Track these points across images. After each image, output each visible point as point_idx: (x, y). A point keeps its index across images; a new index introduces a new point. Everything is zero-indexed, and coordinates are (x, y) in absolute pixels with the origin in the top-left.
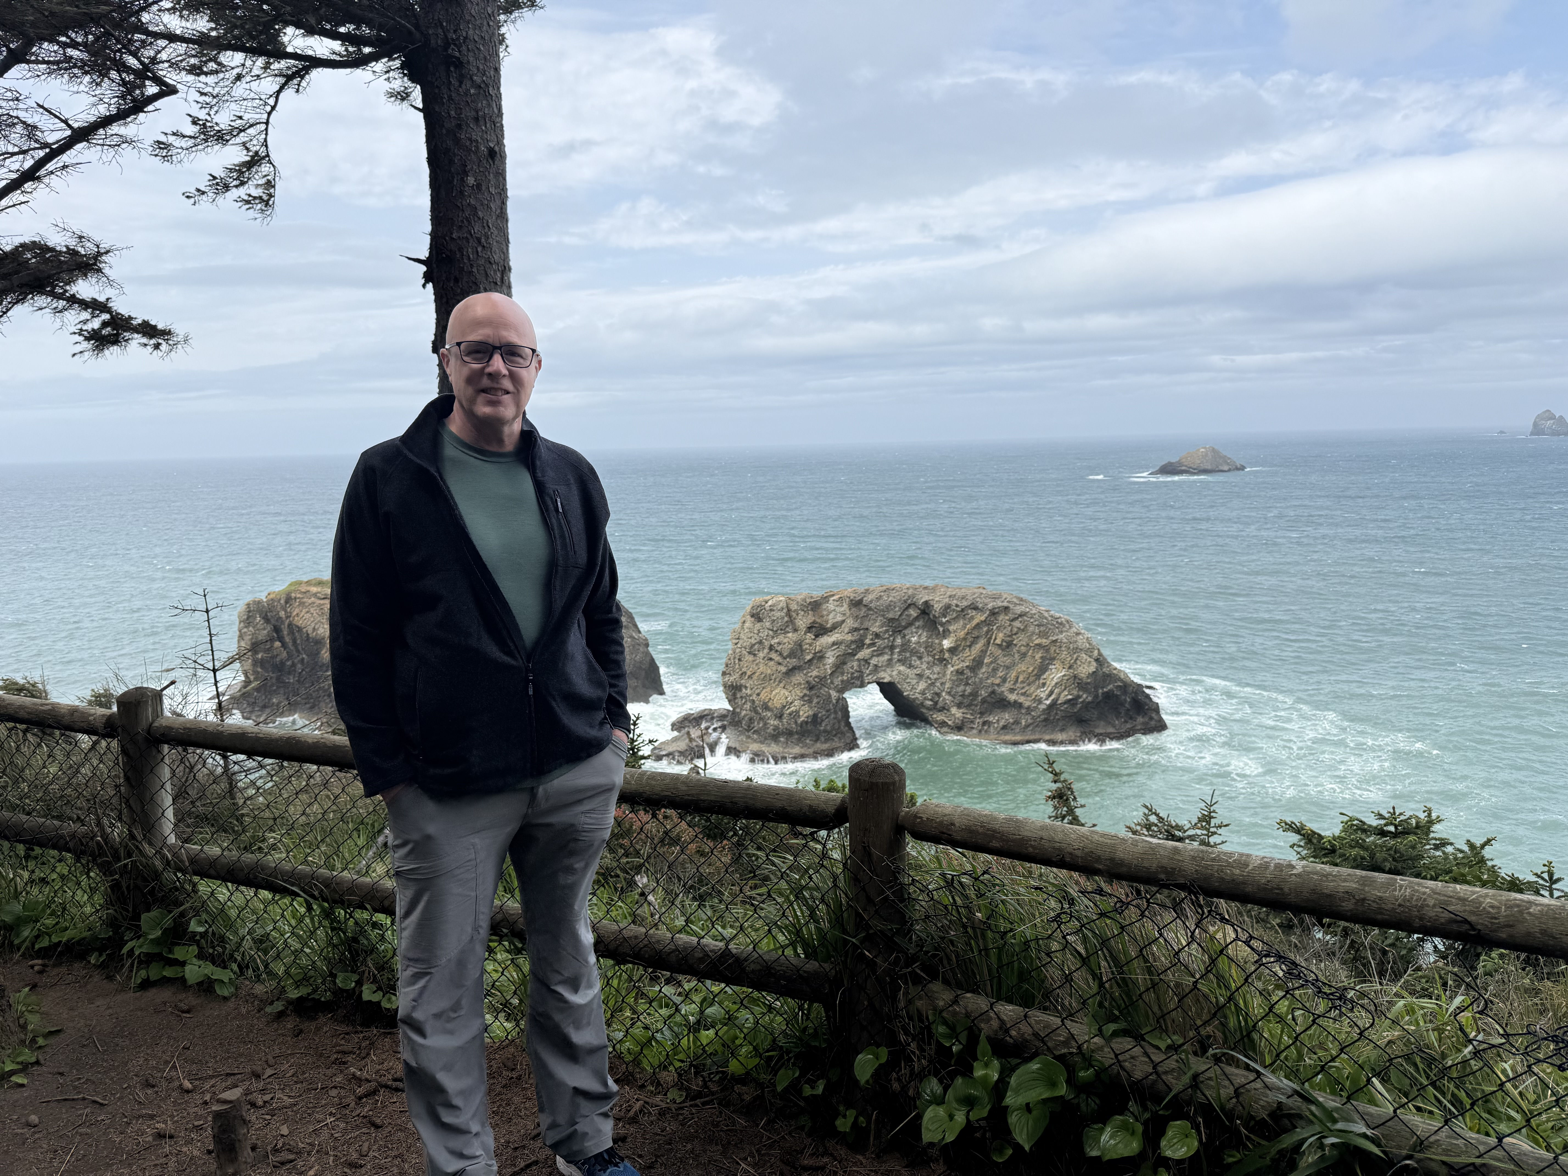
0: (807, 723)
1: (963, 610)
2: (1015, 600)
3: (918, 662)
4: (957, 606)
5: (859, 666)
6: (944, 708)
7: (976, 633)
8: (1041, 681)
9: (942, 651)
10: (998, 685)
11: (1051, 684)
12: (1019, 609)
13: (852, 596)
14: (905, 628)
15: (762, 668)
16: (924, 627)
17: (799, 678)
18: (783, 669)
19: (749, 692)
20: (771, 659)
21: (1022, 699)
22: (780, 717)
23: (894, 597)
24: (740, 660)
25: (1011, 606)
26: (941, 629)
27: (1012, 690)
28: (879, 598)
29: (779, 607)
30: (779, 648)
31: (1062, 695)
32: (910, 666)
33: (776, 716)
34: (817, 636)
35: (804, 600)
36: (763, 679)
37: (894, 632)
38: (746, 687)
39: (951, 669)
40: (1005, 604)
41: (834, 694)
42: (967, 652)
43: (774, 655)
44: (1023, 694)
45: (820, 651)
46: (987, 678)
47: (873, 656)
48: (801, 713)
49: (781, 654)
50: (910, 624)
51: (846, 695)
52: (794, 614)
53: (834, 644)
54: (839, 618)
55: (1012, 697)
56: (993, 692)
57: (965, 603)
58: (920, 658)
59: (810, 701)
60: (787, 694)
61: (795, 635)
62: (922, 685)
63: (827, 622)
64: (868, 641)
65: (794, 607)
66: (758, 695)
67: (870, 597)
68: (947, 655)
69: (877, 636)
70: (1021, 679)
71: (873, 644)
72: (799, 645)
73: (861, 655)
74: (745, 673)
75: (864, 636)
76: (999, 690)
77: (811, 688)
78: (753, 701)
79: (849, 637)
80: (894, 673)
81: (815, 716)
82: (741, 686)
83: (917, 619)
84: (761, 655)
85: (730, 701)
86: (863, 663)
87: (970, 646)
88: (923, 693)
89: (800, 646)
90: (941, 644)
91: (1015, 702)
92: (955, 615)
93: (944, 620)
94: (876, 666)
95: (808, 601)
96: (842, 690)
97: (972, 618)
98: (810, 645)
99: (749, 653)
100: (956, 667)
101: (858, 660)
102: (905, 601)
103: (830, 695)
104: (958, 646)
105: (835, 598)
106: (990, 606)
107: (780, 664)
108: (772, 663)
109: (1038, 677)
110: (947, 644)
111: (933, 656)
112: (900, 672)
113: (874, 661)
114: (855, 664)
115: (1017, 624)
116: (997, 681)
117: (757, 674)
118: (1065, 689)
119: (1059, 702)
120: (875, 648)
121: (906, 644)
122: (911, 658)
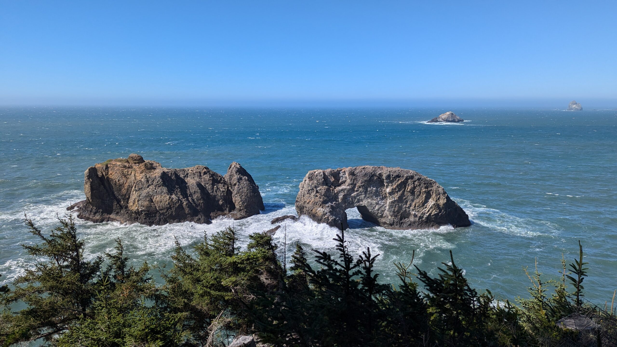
0: (331, 222)
1: (394, 177)
2: (415, 173)
3: (376, 198)
4: (393, 175)
5: (352, 199)
6: (386, 217)
7: (400, 187)
9: (386, 193)
10: (408, 208)
11: (429, 207)
12: (417, 177)
13: (350, 170)
14: (371, 184)
15: (313, 199)
17: (328, 204)
18: (322, 200)
19: (307, 209)
20: (317, 196)
21: (417, 213)
22: (321, 220)
23: (367, 171)
24: (303, 196)
25: (414, 176)
26: (386, 185)
27: (413, 210)
28: (360, 172)
29: (320, 175)
30: (320, 192)
31: (433, 212)
32: (373, 199)
34: (335, 187)
35: (331, 172)
36: (314, 204)
37: (367, 185)
38: (306, 207)
39: (389, 201)
40: (412, 175)
41: (342, 211)
42: (396, 194)
43: (318, 194)
44: (418, 211)
45: (337, 193)
46: (404, 205)
47: (358, 195)
49: (321, 194)
50: (373, 182)
51: (346, 211)
52: (326, 178)
53: (342, 190)
54: (344, 179)
55: (413, 212)
56: (406, 210)
57: (396, 174)
59: (333, 213)
61: (327, 186)
62: (377, 207)
63: (339, 181)
64: (356, 189)
65: (326, 174)
66: (312, 210)
67: (357, 171)
68: (388, 195)
69: (360, 187)
71: (358, 190)
72: (328, 190)
73: (353, 195)
75: (355, 187)
76: (408, 210)
77: (333, 208)
78: (309, 213)
79: (348, 187)
80: (366, 202)
81: (335, 219)
82: (304, 207)
83: (376, 180)
84: (313, 194)
86: (354, 198)
87: (397, 192)
88: (377, 210)
90: (385, 191)
91: (414, 214)
93: (387, 181)
96: (345, 209)
97: (399, 180)
98: (333, 190)
100: (391, 200)
101: (352, 197)
102: (372, 173)
103: (340, 211)
104: (393, 192)
105: (342, 171)
106: (405, 176)
107: (320, 198)
108: (317, 198)
109: (423, 205)
110: (388, 190)
111: (382, 196)
112: (368, 202)
113: (358, 197)
114: (350, 198)
115: (416, 183)
116: (408, 206)
117: (311, 202)
118: (434, 209)
119: (432, 215)
120: (359, 192)
121: (371, 190)
122: (373, 196)
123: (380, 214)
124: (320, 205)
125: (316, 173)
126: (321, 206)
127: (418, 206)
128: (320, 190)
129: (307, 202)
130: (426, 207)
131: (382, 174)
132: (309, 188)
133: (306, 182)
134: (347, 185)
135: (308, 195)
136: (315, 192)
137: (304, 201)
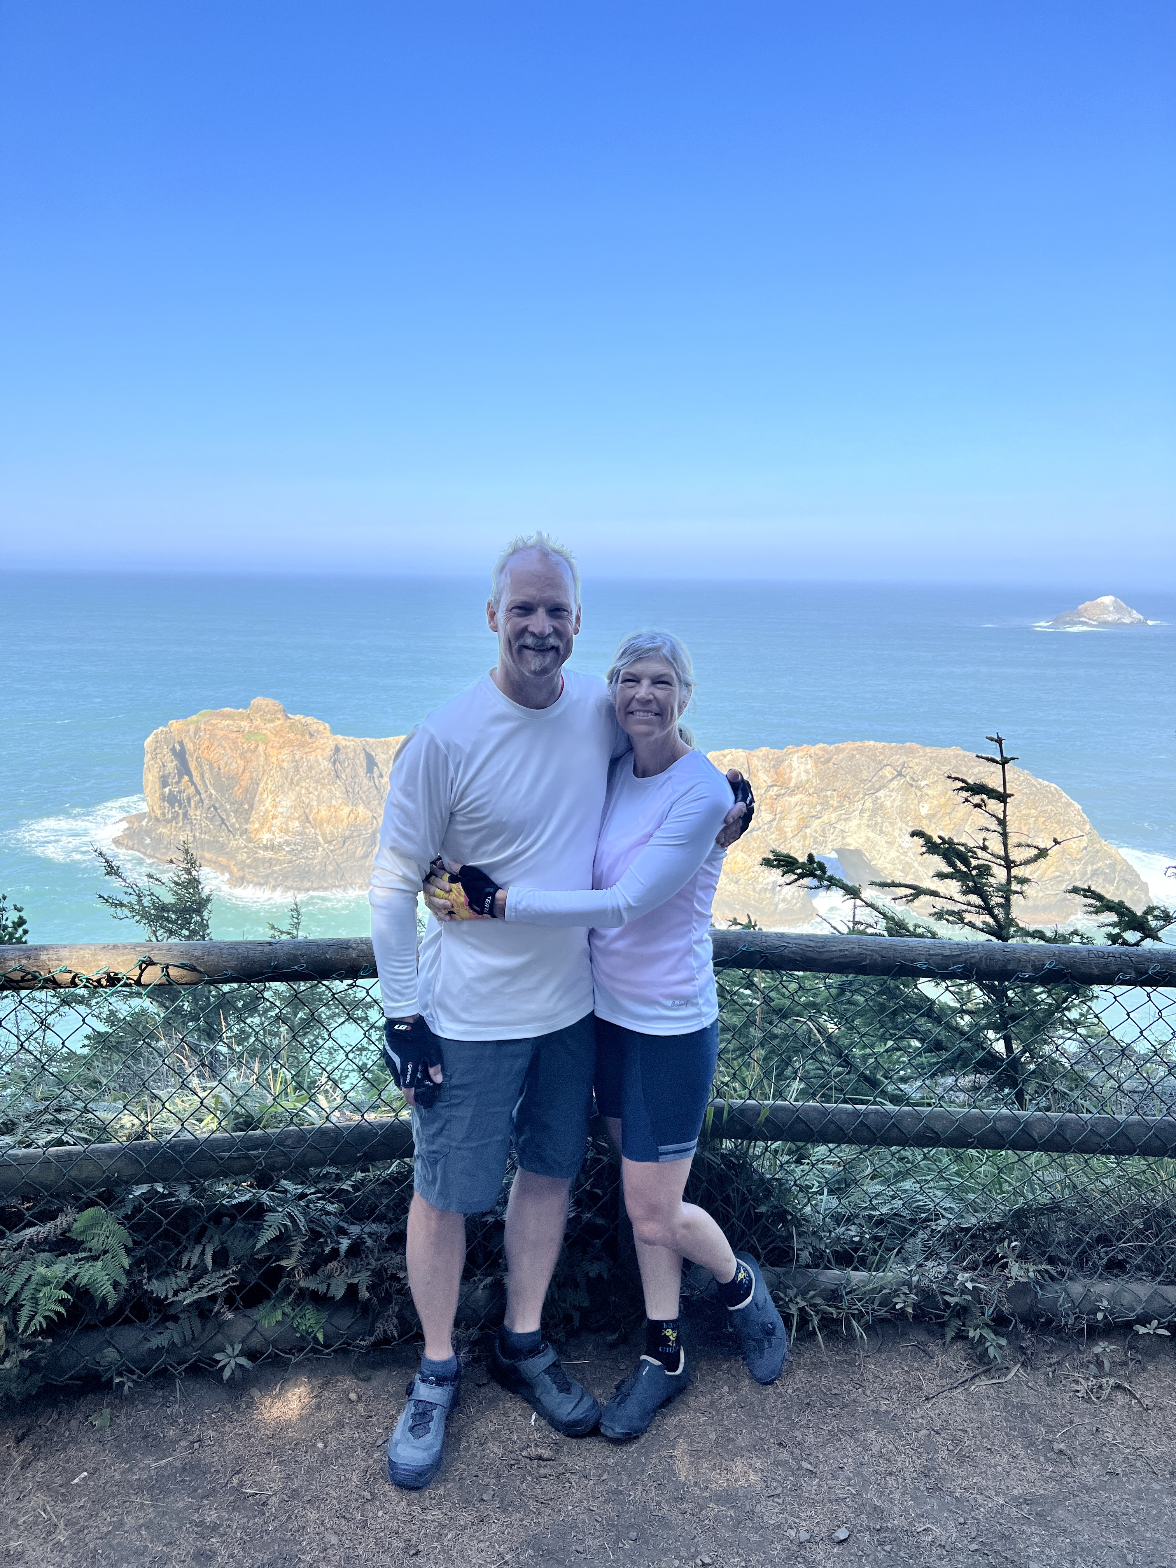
3: (890, 829)
7: (958, 800)
9: (918, 817)
14: (878, 790)
16: (898, 790)
22: (737, 883)
23: (868, 756)
26: (919, 793)
28: (850, 757)
31: (1049, 872)
32: (882, 833)
33: (731, 882)
34: (779, 795)
35: (767, 756)
37: (865, 794)
42: (947, 820)
45: (781, 813)
47: (839, 820)
48: (761, 879)
50: (884, 787)
53: (797, 805)
54: (804, 777)
58: (892, 824)
60: (746, 857)
62: (893, 854)
63: (790, 779)
64: (835, 804)
65: (756, 762)
67: (841, 755)
69: (846, 798)
71: (841, 807)
75: (831, 797)
79: (813, 799)
80: (864, 839)
83: (891, 781)
88: (892, 862)
90: (918, 810)
92: (935, 779)
93: (923, 783)
94: (842, 831)
95: (771, 757)
98: (772, 805)
101: (823, 823)
102: (880, 762)
104: (937, 813)
105: (800, 754)
110: (925, 810)
111: (907, 823)
112: (868, 839)
113: (839, 826)
114: (819, 828)
120: (843, 812)
121: (878, 808)
122: (882, 823)
125: (729, 757)
131: (910, 765)
134: (810, 792)
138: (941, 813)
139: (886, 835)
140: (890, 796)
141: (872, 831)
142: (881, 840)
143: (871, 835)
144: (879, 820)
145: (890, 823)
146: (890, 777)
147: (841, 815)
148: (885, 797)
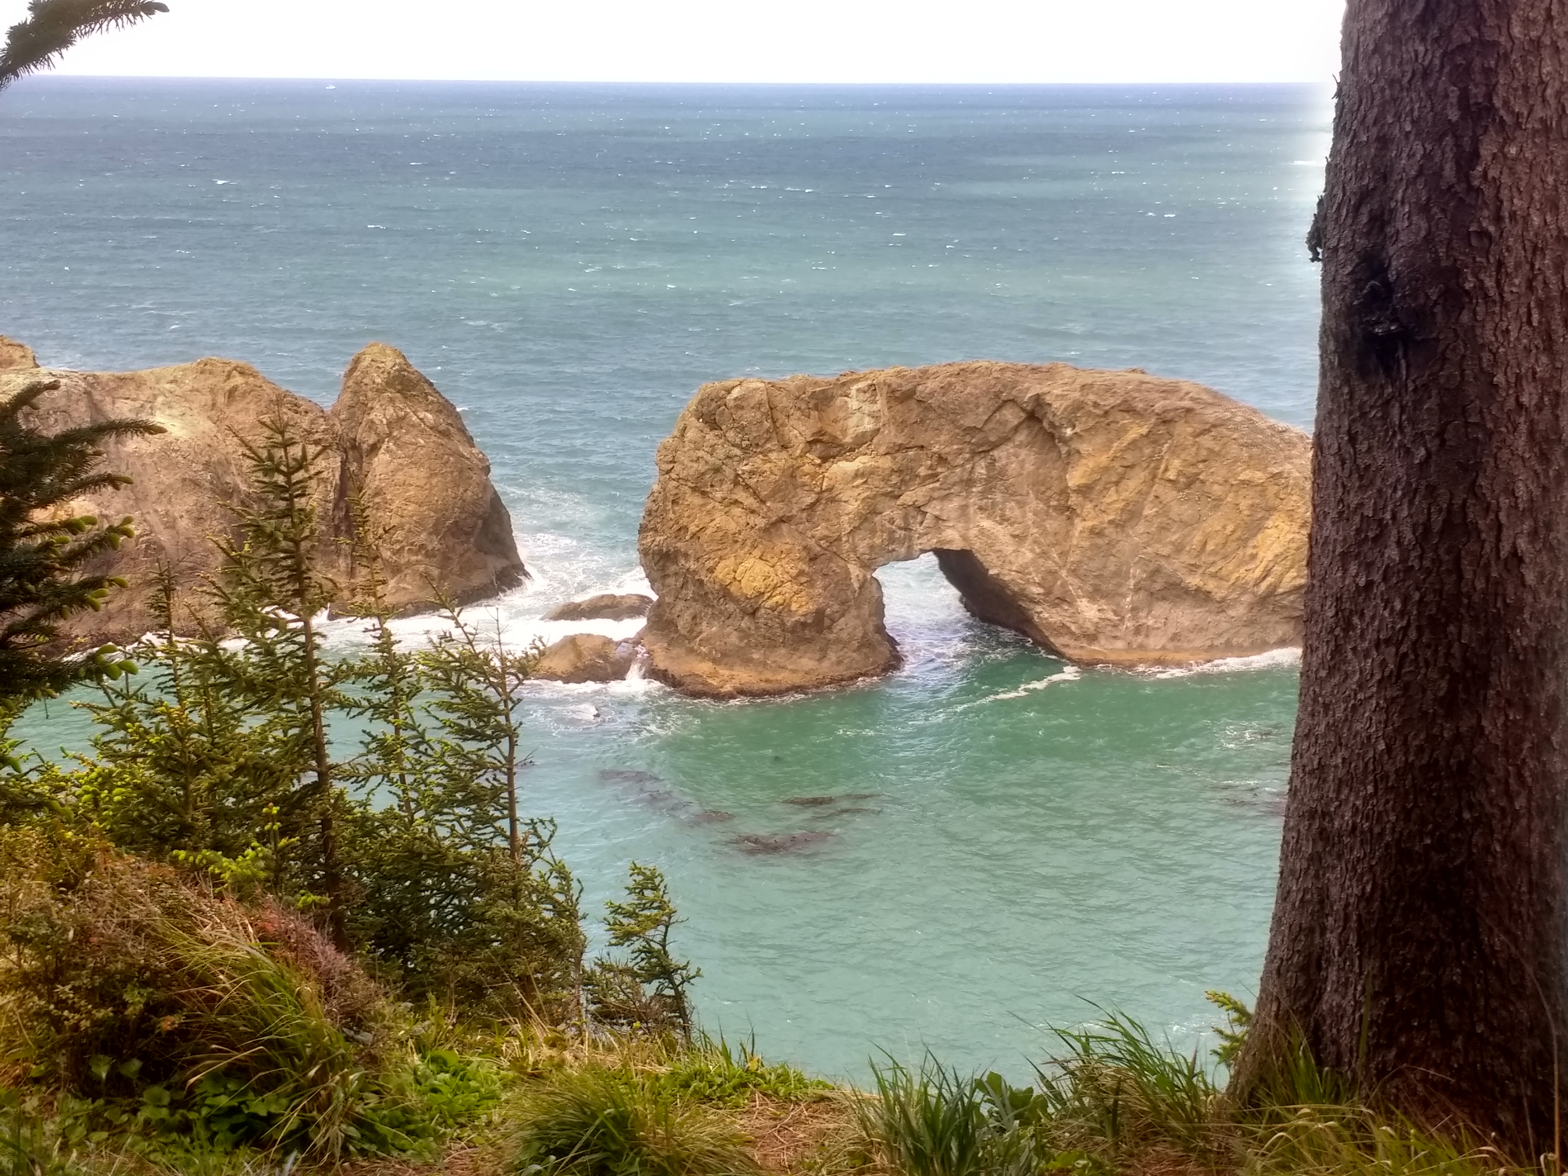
0: (804, 625)
1: (1106, 413)
2: (1205, 397)
3: (1018, 512)
4: (1096, 405)
5: (905, 518)
6: (1063, 600)
7: (1130, 458)
8: (1249, 551)
9: (1064, 492)
10: (1167, 557)
11: (1267, 555)
12: (1211, 414)
13: (895, 381)
14: (995, 446)
15: (720, 519)
16: (1029, 444)
17: (787, 539)
18: (761, 522)
19: (692, 565)
20: (736, 502)
21: (1211, 585)
22: (753, 614)
23: (974, 386)
24: (674, 502)
25: (1197, 407)
26: (1064, 450)
27: (1193, 568)
28: (945, 389)
29: (753, 402)
30: (752, 482)
31: (1286, 578)
32: (1004, 520)
33: (744, 612)
34: (825, 459)
35: (802, 389)
36: (721, 541)
37: (974, 453)
38: (686, 556)
39: (1079, 525)
40: (1187, 403)
41: (855, 571)
42: (1112, 495)
43: (741, 495)
44: (1214, 576)
45: (830, 489)
46: (1147, 545)
47: (931, 499)
48: (794, 607)
49: (755, 494)
50: (1005, 440)
51: (878, 574)
52: (781, 417)
53: (857, 475)
54: (868, 425)
55: (1193, 581)
56: (1157, 571)
57: (1111, 401)
58: (1021, 504)
59: (811, 583)
60: (767, 569)
61: (784, 455)
62: (1024, 557)
63: (844, 432)
64: (923, 471)
65: (783, 401)
66: (711, 570)
67: (931, 385)
68: (1074, 500)
69: (942, 459)
70: (1210, 547)
71: (934, 477)
72: (792, 474)
73: (908, 497)
74: (686, 528)
75: (916, 460)
76: (1167, 567)
77: (813, 559)
78: (701, 582)
79: (886, 463)
80: (973, 532)
81: (819, 614)
82: (677, 551)
83: (1016, 429)
84: (719, 495)
85: (652, 582)
86: (913, 513)
87: (1117, 483)
88: (1025, 570)
89: (793, 476)
90: (1062, 479)
91: (1198, 590)
92: (1091, 423)
93: (1069, 432)
94: (937, 518)
95: (810, 390)
96: (868, 565)
97: (1124, 430)
98: (813, 476)
99: (694, 489)
100: (1089, 524)
101: (904, 506)
102: (997, 395)
103: (848, 573)
104: (1096, 482)
105: (862, 385)
106: (1159, 406)
107: (753, 512)
108: (737, 511)
109: (1243, 542)
110: (1075, 478)
111: (1047, 501)
112: (982, 531)
113: (933, 510)
114: (897, 515)
115: (1206, 441)
116: (1165, 551)
117: (708, 532)
118: (1291, 567)
119: (1280, 590)
120: (937, 485)
121: (995, 477)
122: (1003, 503)
123: (1041, 590)
124: (754, 547)
125: (735, 393)
126: (757, 553)
127: (1214, 552)
128: (752, 473)
129: (693, 529)
130: (1253, 557)
131: (1048, 399)
132: (702, 467)
133: (690, 434)
134: (883, 449)
135: (697, 500)
136: (727, 486)
137: (676, 527)
138: (1102, 483)
139: (1012, 524)
140: (1016, 456)
141: (989, 517)
142: (1001, 532)
143: (986, 524)
144: (999, 497)
145: (1018, 502)
146: (1016, 422)
147: (933, 489)
148: (1008, 458)
